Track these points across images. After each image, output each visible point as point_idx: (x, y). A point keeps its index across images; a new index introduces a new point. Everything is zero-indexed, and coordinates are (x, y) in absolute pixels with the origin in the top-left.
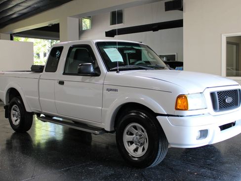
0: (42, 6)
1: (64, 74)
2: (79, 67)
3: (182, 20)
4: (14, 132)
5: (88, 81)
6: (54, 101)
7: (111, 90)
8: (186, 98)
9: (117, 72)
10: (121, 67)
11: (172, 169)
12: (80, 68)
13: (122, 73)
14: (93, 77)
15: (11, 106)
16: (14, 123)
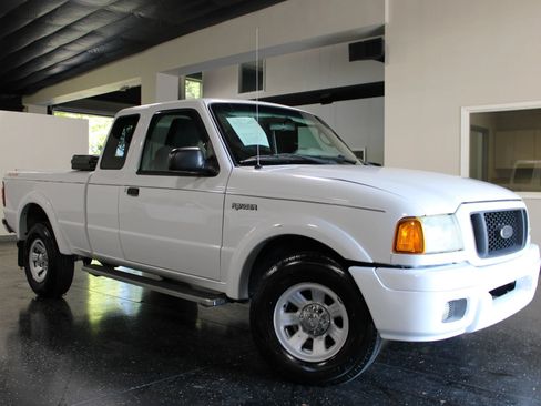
0: (110, 52)
1: (140, 172)
2: (170, 156)
3: (383, 83)
4: (34, 295)
5: (190, 187)
6: (116, 231)
7: (242, 206)
8: (418, 224)
9: (257, 167)
10: (265, 158)
11: (385, 389)
12: (174, 158)
13: (267, 170)
14: (202, 179)
15: (31, 241)
16: (35, 276)
